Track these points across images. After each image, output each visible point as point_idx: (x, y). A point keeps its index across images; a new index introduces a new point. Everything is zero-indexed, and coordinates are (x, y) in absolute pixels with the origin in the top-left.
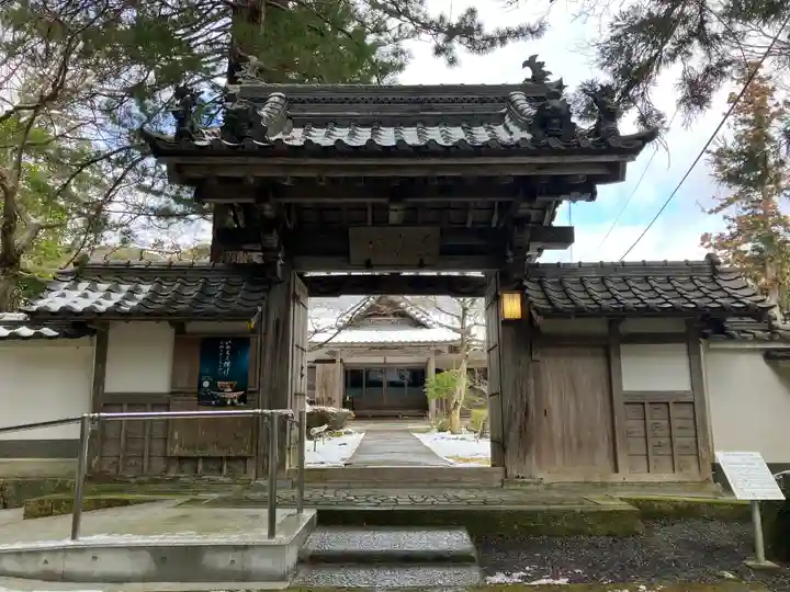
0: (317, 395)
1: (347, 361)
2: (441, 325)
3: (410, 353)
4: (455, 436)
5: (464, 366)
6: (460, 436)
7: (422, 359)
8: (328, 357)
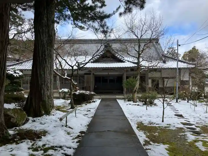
0: (85, 85)
1: (95, 74)
2: (128, 61)
3: (117, 71)
4: (135, 104)
5: (139, 77)
6: (137, 103)
7: (121, 73)
8: (88, 73)
